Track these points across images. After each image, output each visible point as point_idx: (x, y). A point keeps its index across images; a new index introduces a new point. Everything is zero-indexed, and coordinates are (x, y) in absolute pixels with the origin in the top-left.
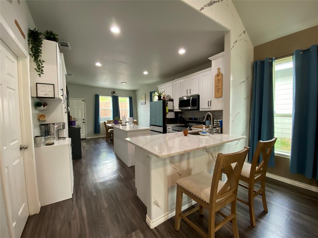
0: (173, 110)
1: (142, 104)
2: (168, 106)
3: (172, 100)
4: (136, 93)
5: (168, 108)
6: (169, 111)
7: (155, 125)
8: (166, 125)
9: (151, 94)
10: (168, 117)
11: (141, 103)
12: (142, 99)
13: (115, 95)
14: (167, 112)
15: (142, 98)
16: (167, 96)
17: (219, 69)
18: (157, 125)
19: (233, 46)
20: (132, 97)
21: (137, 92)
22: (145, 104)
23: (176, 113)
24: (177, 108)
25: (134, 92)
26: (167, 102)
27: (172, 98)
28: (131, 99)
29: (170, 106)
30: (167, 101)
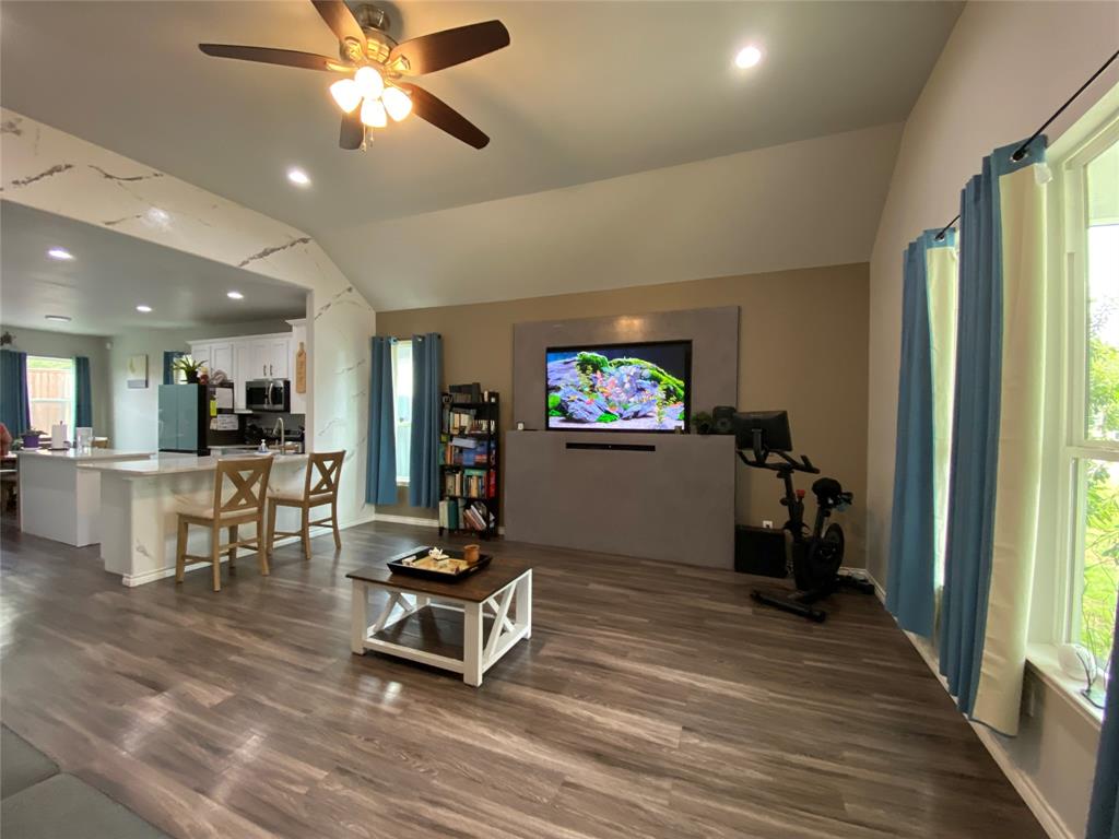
0: (233, 410)
1: (132, 385)
2: (214, 399)
3: (231, 386)
4: (108, 346)
5: (214, 406)
6: (220, 411)
7: (174, 448)
8: (209, 447)
9: (168, 357)
10: (215, 428)
11: (129, 382)
12: (133, 370)
13: (12, 350)
14: (213, 413)
15: (134, 365)
16: (217, 374)
17: (302, 344)
18: (180, 448)
19: (320, 314)
20: (90, 360)
21: (112, 343)
22: (147, 386)
23: (242, 417)
24: (241, 405)
25: (100, 342)
26: (211, 389)
27: (229, 378)
28: (82, 366)
29: (221, 398)
30: (215, 386)
